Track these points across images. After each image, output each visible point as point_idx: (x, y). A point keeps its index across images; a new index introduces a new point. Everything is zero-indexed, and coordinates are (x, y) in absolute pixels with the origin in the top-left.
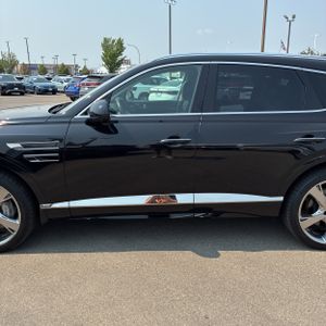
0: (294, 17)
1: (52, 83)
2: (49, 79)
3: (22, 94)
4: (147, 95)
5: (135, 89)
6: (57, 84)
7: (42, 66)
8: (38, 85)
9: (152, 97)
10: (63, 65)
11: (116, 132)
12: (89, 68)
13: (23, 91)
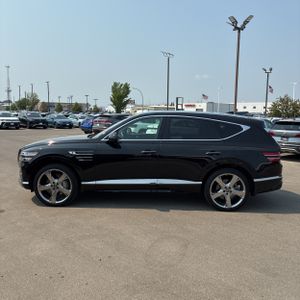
0: (271, 70)
1: (70, 119)
2: (67, 116)
3: (45, 128)
4: (145, 130)
5: (136, 126)
6: (74, 120)
7: (59, 104)
8: (58, 121)
9: (148, 132)
10: (77, 104)
11: (120, 147)
12: (99, 106)
13: (46, 125)
